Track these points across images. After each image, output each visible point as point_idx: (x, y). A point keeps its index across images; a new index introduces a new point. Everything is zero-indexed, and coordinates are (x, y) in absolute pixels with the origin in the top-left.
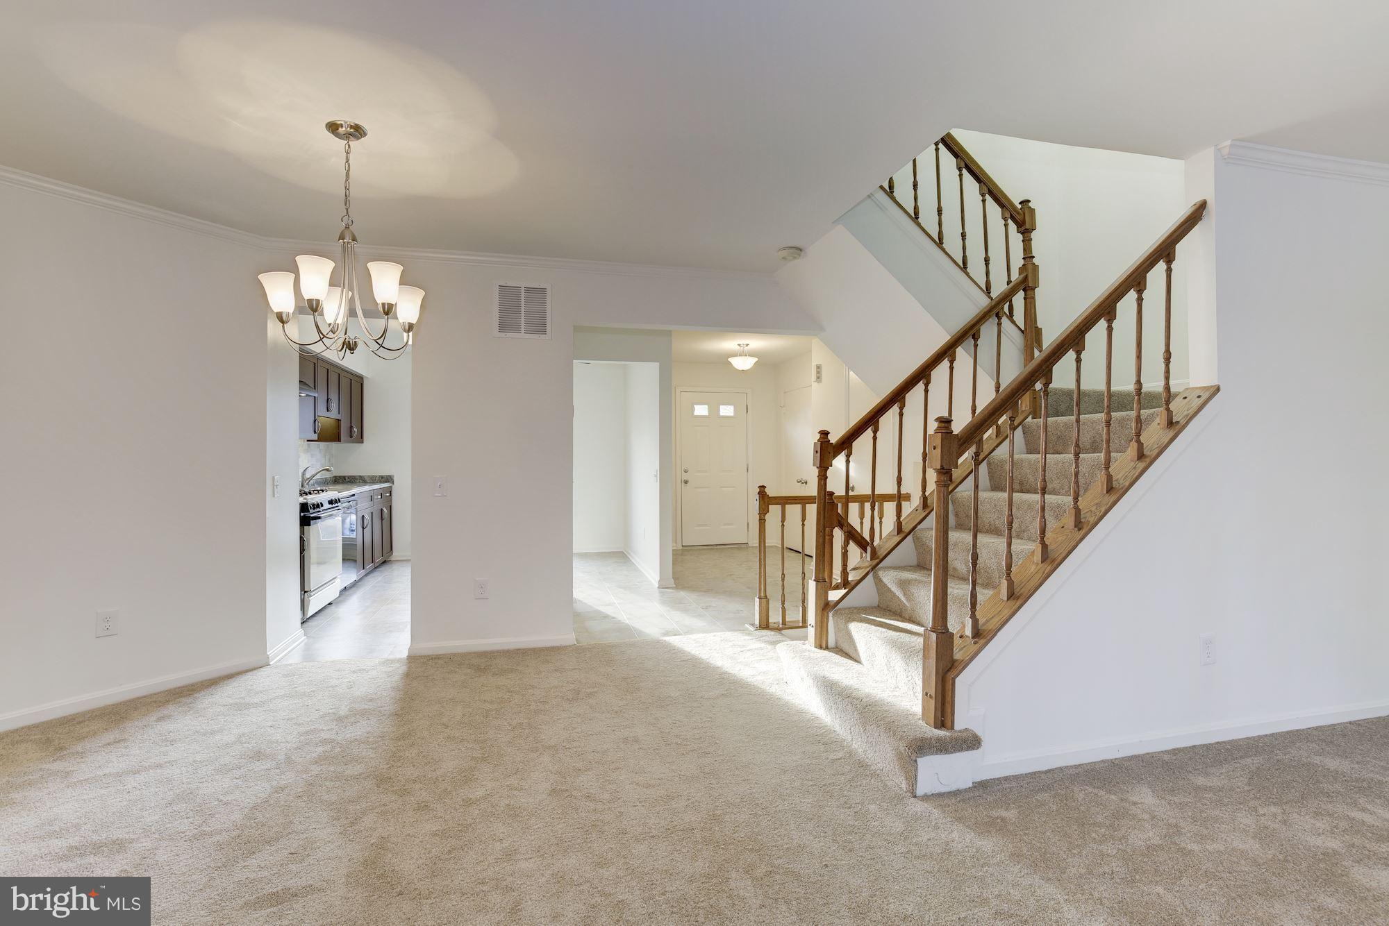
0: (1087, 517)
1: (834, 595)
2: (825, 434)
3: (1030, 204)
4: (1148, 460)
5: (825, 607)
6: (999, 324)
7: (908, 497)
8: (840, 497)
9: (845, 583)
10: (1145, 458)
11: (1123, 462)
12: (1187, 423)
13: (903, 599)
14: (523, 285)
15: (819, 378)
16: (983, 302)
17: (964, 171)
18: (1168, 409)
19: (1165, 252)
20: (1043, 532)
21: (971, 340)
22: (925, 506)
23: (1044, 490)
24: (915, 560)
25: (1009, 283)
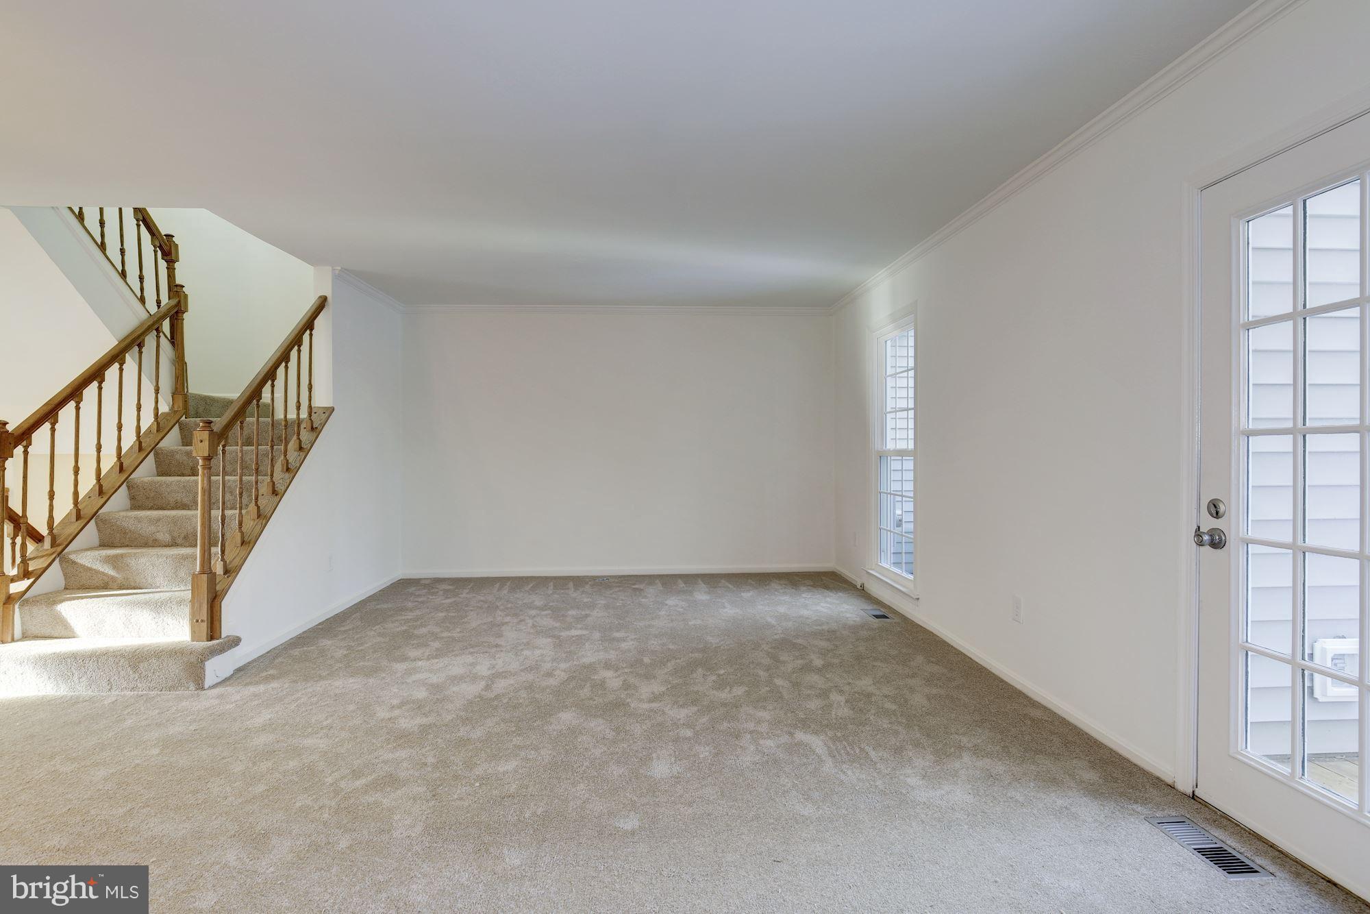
0: (279, 487)
3: (174, 239)
4: (307, 451)
6: (158, 337)
9: (27, 574)
10: (303, 449)
11: (294, 453)
12: (321, 429)
13: (112, 573)
16: (142, 314)
17: (141, 223)
18: (311, 420)
19: (309, 325)
20: (257, 501)
21: (136, 349)
22: (101, 492)
23: (256, 473)
24: (96, 542)
25: (159, 307)
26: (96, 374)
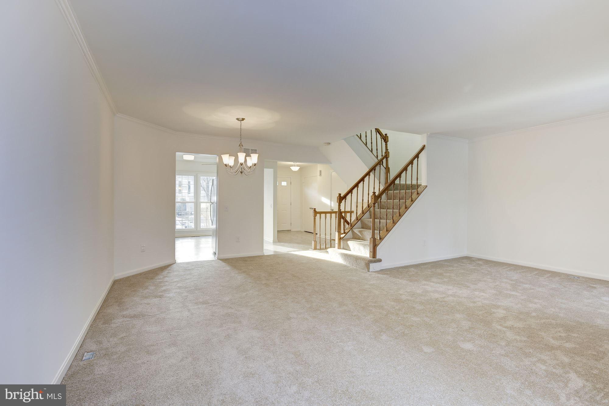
0: (401, 214)
1: (342, 236)
2: (340, 194)
3: (387, 135)
5: (340, 239)
6: (380, 167)
7: (353, 212)
8: (343, 212)
9: (345, 233)
10: (413, 201)
11: (408, 202)
12: (421, 194)
13: (360, 235)
14: (250, 148)
15: (320, 175)
16: (376, 161)
17: (377, 133)
18: (417, 190)
19: (417, 156)
20: (393, 217)
21: (374, 170)
22: (363, 213)
23: (393, 209)
24: (361, 227)
25: (382, 156)
26: (362, 179)
